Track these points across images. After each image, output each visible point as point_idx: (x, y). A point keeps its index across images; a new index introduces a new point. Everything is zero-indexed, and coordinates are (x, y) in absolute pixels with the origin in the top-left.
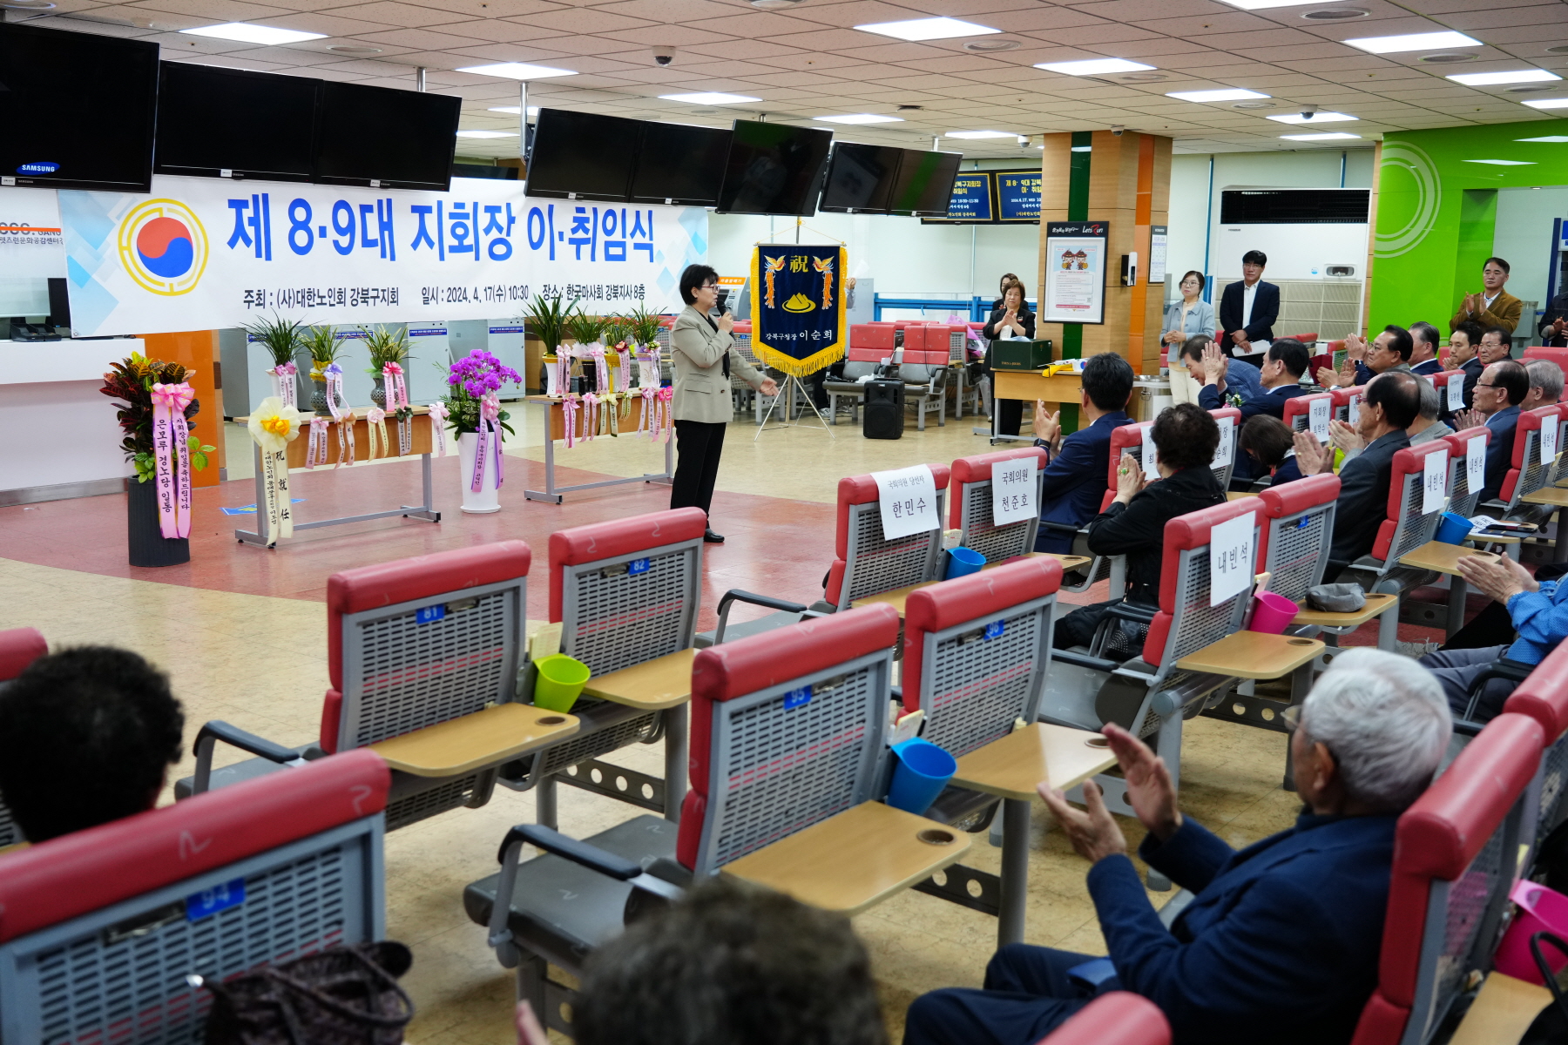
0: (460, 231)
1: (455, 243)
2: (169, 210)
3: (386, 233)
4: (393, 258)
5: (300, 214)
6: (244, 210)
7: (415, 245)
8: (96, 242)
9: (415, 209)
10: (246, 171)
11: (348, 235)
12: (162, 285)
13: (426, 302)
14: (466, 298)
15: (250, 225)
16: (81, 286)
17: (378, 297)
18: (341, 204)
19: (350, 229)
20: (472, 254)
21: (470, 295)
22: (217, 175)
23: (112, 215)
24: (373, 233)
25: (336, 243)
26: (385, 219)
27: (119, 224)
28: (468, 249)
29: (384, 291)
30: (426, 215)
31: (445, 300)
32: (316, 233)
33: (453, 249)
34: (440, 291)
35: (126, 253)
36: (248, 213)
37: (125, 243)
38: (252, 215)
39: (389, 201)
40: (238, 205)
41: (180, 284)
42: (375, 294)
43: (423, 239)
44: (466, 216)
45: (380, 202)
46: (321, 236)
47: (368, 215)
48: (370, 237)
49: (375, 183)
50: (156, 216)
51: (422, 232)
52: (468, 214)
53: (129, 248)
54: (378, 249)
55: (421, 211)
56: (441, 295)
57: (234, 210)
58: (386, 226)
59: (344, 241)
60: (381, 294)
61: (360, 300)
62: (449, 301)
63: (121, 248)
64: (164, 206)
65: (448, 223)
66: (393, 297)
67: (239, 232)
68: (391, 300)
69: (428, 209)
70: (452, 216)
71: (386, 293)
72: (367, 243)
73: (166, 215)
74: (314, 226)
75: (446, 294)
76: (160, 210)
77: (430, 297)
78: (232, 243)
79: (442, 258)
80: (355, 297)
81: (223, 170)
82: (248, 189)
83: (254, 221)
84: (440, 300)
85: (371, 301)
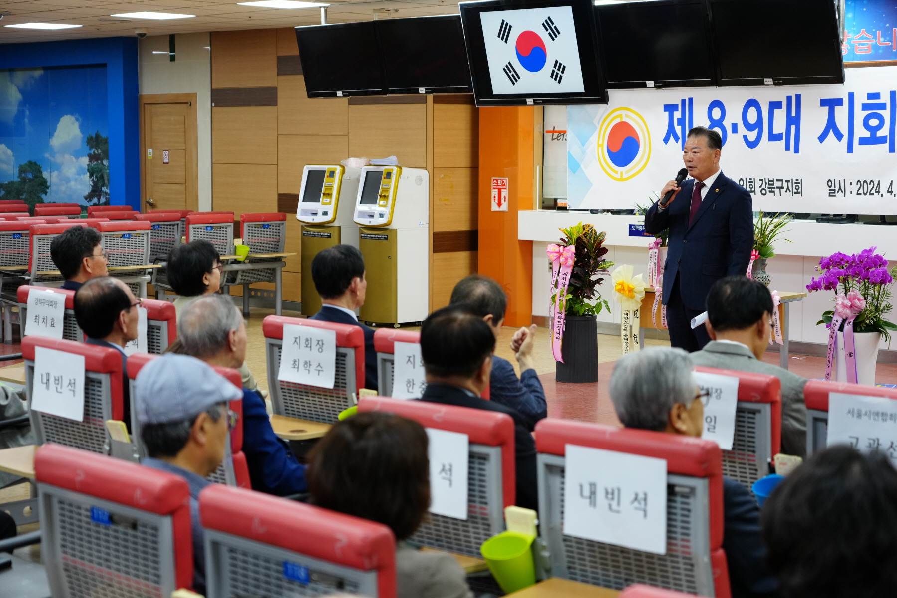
0: (874, 122)
1: (867, 134)
2: (627, 116)
3: (793, 127)
4: (797, 151)
5: (716, 113)
6: (675, 113)
7: (822, 138)
8: (583, 141)
9: (824, 102)
10: (666, 80)
11: (757, 130)
12: (616, 172)
13: (832, 194)
14: (878, 192)
15: (678, 124)
16: (574, 173)
17: (783, 188)
18: (752, 103)
19: (759, 123)
20: (886, 146)
21: (884, 189)
22: (644, 86)
23: (595, 121)
24: (780, 126)
25: (745, 137)
26: (793, 114)
27: (599, 127)
28: (882, 140)
29: (788, 182)
30: (836, 108)
31: (855, 192)
32: (729, 129)
33: (863, 141)
34: (847, 184)
35: (600, 148)
36: (677, 115)
37: (601, 142)
38: (680, 117)
39: (798, 97)
40: (670, 108)
41: (627, 172)
42: (779, 184)
43: (831, 131)
44: (882, 106)
45: (789, 98)
46: (733, 132)
47: (776, 111)
48: (776, 131)
49: (769, 81)
50: (618, 120)
51: (831, 124)
52: (885, 104)
53: (602, 145)
54: (782, 143)
55: (831, 104)
56: (848, 188)
57: (667, 113)
58: (794, 121)
59: (752, 136)
60: (785, 185)
61: (768, 190)
62: (858, 194)
63: (599, 145)
64: (623, 112)
65: (860, 115)
66: (797, 188)
67: (671, 131)
68: (795, 190)
69: (839, 102)
70: (865, 107)
71: (790, 184)
72: (774, 137)
73: (625, 119)
74: (727, 123)
75: (855, 188)
76: (621, 116)
77: (837, 189)
78: (666, 140)
79: (850, 150)
80: (763, 187)
81: (648, 82)
82: (675, 95)
83: (681, 122)
84: (848, 193)
85: (777, 191)
